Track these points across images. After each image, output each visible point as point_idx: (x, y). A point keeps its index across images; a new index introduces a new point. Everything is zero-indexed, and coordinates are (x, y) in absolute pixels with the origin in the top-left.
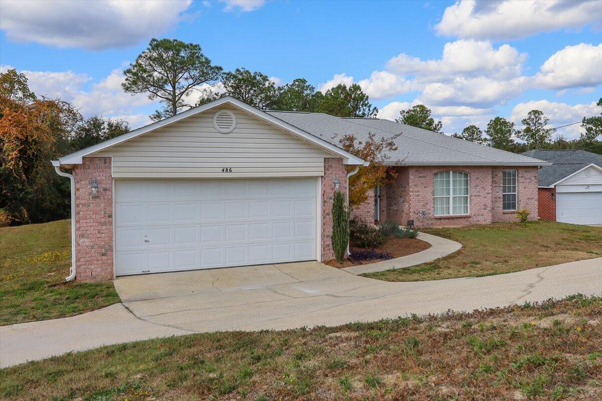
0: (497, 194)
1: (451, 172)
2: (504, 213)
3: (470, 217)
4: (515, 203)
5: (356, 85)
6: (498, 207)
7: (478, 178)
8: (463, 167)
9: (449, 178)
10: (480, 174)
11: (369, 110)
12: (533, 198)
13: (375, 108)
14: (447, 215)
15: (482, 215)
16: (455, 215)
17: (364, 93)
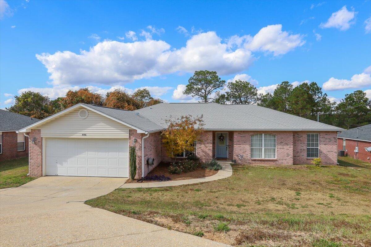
0: (302, 148)
1: (263, 135)
2: (307, 159)
3: (276, 160)
4: (318, 153)
5: (314, 82)
6: (303, 155)
7: (282, 138)
8: (271, 131)
9: (262, 137)
10: (284, 136)
11: (321, 95)
12: (332, 151)
13: (325, 94)
14: (261, 158)
15: (286, 160)
16: (265, 158)
17: (318, 86)
